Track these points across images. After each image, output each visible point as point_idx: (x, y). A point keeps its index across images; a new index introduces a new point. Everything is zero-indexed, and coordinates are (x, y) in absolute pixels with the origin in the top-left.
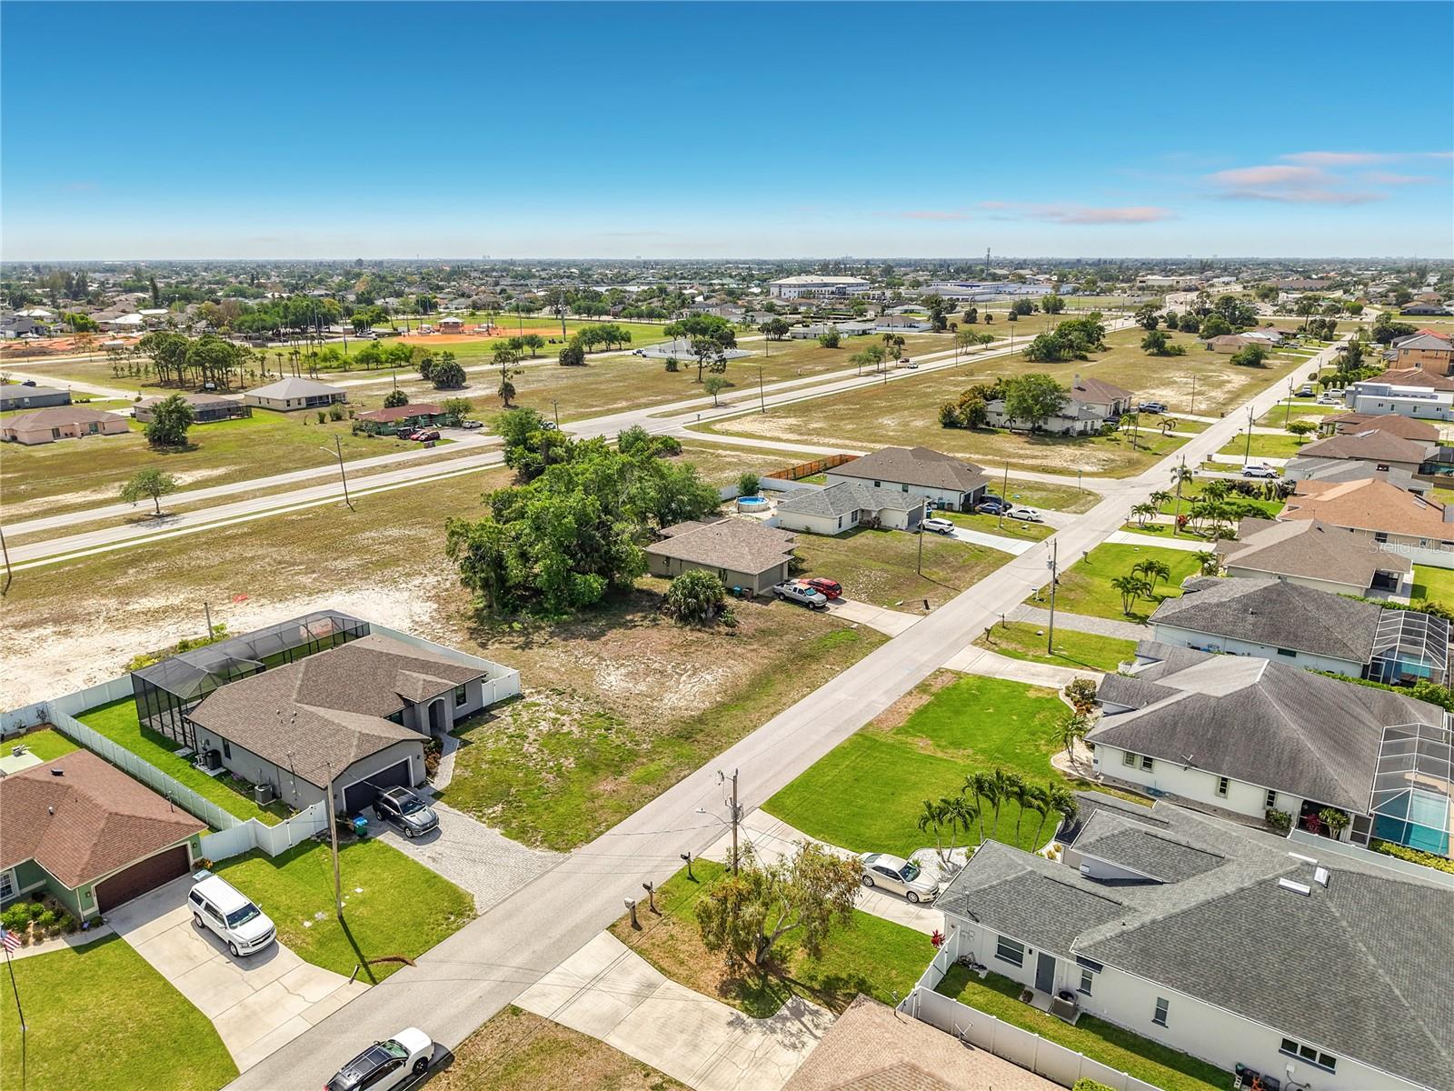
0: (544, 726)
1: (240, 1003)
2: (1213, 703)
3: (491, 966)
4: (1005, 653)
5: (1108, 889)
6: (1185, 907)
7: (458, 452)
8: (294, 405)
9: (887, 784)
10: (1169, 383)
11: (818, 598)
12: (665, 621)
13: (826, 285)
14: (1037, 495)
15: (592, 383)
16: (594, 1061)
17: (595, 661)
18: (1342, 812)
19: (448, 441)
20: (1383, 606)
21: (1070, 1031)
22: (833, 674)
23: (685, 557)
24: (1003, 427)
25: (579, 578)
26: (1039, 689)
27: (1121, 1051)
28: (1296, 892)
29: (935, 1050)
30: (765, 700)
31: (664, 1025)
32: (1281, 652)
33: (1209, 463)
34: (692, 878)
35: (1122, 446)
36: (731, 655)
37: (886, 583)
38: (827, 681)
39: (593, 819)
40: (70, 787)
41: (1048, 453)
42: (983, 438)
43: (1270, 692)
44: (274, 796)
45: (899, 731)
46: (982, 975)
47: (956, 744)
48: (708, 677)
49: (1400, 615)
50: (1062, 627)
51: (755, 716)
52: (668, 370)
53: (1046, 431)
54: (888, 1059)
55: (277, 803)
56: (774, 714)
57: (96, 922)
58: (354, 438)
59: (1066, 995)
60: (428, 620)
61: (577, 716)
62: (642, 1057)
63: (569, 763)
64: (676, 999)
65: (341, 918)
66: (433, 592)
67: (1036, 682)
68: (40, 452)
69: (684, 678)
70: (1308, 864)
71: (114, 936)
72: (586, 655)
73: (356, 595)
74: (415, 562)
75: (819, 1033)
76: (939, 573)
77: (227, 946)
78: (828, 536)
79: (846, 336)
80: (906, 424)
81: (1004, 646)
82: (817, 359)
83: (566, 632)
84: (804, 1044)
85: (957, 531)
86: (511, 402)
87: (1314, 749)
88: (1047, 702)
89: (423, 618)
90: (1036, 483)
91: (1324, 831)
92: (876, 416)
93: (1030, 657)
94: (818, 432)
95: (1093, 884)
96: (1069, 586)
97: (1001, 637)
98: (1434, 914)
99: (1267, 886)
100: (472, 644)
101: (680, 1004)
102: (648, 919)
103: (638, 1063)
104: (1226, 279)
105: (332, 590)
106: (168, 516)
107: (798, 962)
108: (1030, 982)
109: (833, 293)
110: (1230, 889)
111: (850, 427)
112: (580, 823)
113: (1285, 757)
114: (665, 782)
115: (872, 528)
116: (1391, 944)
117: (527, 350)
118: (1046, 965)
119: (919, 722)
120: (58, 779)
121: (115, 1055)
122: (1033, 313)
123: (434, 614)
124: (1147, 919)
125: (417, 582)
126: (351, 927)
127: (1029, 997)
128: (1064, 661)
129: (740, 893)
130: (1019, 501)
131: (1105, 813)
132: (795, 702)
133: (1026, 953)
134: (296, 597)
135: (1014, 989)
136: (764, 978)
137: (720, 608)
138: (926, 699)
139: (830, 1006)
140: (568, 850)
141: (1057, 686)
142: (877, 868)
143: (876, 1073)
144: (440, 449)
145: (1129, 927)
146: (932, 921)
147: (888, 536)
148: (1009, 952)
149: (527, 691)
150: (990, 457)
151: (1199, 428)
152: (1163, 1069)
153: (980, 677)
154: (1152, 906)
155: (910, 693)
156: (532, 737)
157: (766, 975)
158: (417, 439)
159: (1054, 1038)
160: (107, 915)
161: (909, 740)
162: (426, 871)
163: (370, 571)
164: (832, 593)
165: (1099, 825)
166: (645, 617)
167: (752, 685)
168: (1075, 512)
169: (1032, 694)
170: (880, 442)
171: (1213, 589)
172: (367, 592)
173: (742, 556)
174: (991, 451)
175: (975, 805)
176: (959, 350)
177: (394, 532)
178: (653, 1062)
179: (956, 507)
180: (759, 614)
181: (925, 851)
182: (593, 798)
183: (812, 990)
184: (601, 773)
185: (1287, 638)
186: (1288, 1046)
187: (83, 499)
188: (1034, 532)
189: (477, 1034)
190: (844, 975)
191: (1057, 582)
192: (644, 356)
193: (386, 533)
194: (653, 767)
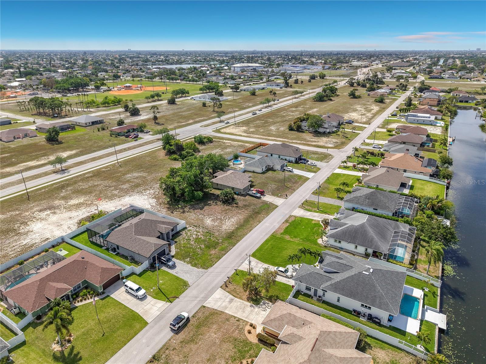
0: (194, 236)
1: (143, 309)
2: (355, 227)
3: (196, 297)
4: (306, 210)
5: (329, 274)
6: (344, 278)
7: (146, 142)
8: (88, 124)
9: (279, 248)
10: (355, 110)
11: (259, 195)
12: (219, 203)
13: (249, 67)
14: (316, 156)
15: (180, 112)
16: (223, 316)
17: (203, 216)
18: (381, 253)
19: (141, 138)
20: (401, 194)
21: (320, 304)
22: (264, 218)
23: (222, 184)
24: (306, 130)
25: (196, 193)
26: (315, 220)
27: (330, 308)
28: (366, 274)
29: (294, 310)
30: (248, 226)
31: (237, 308)
32: (374, 209)
33: (364, 143)
34: (237, 274)
35: (340, 137)
36: (238, 213)
37: (276, 189)
38: (263, 220)
39: (212, 261)
40: (88, 261)
41: (319, 140)
42: (301, 134)
43: (368, 224)
44: (133, 259)
45: (282, 234)
46: (303, 293)
47: (295, 237)
48: (233, 220)
49: (404, 198)
50: (321, 202)
51: (246, 231)
52: (203, 106)
53: (319, 132)
54: (285, 312)
55: (134, 261)
56: (251, 230)
57: (103, 293)
58: (111, 137)
59: (320, 297)
60: (155, 205)
61: (202, 233)
62: (233, 314)
63: (203, 246)
64: (238, 302)
65: (159, 288)
66: (154, 195)
67: (314, 219)
68: (12, 145)
69: (227, 221)
70: (369, 268)
71: (108, 296)
72: (200, 215)
73: (132, 197)
74: (145, 185)
75: (269, 307)
76: (289, 185)
77: (136, 297)
78: (259, 173)
79: (258, 90)
80: (278, 129)
81: (306, 208)
82: (249, 101)
83: (193, 207)
84: (266, 310)
85: (294, 170)
86: (157, 121)
87: (376, 238)
88: (317, 224)
89: (153, 204)
90: (315, 151)
91: (377, 257)
92: (269, 126)
93: (313, 211)
94: (252, 133)
95: (326, 273)
96: (324, 188)
97: (307, 205)
98: (394, 277)
99: (360, 273)
100: (169, 212)
101: (239, 303)
102: (229, 284)
103: (233, 316)
104: (377, 62)
105: (125, 196)
106: (65, 170)
107: (263, 293)
108: (313, 295)
109: (252, 70)
110: (353, 274)
111: (262, 130)
112: (209, 262)
113: (370, 240)
114: (227, 250)
115: (271, 170)
116: (384, 284)
117: (156, 98)
118: (316, 291)
119: (287, 231)
120: (84, 260)
121: (120, 322)
122: (316, 79)
123: (156, 203)
124: (336, 281)
125: (148, 192)
126: (162, 290)
127: (312, 297)
128: (322, 212)
129: (251, 279)
130: (311, 158)
131: (329, 257)
132: (255, 227)
133: (312, 289)
134: (115, 199)
135: (309, 296)
136: (256, 297)
137: (233, 199)
138: (288, 224)
139: (271, 302)
140: (207, 269)
141: (319, 220)
142: (279, 270)
143: (283, 315)
144: (139, 142)
145: (333, 283)
146: (292, 282)
147: (275, 173)
148: (308, 289)
149: (187, 226)
150: (302, 142)
151: (362, 129)
152: (339, 311)
153: (301, 217)
154: (337, 278)
155: (284, 223)
156: (192, 240)
157: (257, 296)
158: (131, 138)
159: (317, 306)
160: (105, 291)
161: (284, 236)
162: (175, 276)
163: (133, 189)
164: (262, 193)
165: (328, 259)
166: (213, 202)
167: (244, 222)
168: (326, 162)
169: (313, 222)
170: (271, 136)
171: (359, 191)
172: (134, 196)
173: (238, 184)
174: (303, 140)
175: (300, 255)
176: (293, 96)
177: (136, 175)
178: (236, 316)
179: (294, 162)
180: (243, 200)
181: (289, 265)
182: (210, 255)
183: (266, 298)
184: (211, 248)
185: (375, 206)
186: (362, 305)
187: (35, 164)
188: (315, 170)
189: (197, 312)
190: (273, 295)
191: (320, 187)
192: (194, 100)
193: (134, 175)
194: (223, 246)
